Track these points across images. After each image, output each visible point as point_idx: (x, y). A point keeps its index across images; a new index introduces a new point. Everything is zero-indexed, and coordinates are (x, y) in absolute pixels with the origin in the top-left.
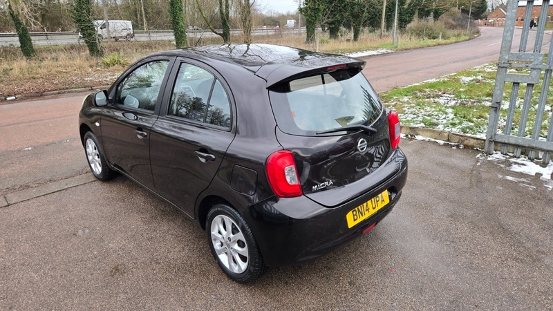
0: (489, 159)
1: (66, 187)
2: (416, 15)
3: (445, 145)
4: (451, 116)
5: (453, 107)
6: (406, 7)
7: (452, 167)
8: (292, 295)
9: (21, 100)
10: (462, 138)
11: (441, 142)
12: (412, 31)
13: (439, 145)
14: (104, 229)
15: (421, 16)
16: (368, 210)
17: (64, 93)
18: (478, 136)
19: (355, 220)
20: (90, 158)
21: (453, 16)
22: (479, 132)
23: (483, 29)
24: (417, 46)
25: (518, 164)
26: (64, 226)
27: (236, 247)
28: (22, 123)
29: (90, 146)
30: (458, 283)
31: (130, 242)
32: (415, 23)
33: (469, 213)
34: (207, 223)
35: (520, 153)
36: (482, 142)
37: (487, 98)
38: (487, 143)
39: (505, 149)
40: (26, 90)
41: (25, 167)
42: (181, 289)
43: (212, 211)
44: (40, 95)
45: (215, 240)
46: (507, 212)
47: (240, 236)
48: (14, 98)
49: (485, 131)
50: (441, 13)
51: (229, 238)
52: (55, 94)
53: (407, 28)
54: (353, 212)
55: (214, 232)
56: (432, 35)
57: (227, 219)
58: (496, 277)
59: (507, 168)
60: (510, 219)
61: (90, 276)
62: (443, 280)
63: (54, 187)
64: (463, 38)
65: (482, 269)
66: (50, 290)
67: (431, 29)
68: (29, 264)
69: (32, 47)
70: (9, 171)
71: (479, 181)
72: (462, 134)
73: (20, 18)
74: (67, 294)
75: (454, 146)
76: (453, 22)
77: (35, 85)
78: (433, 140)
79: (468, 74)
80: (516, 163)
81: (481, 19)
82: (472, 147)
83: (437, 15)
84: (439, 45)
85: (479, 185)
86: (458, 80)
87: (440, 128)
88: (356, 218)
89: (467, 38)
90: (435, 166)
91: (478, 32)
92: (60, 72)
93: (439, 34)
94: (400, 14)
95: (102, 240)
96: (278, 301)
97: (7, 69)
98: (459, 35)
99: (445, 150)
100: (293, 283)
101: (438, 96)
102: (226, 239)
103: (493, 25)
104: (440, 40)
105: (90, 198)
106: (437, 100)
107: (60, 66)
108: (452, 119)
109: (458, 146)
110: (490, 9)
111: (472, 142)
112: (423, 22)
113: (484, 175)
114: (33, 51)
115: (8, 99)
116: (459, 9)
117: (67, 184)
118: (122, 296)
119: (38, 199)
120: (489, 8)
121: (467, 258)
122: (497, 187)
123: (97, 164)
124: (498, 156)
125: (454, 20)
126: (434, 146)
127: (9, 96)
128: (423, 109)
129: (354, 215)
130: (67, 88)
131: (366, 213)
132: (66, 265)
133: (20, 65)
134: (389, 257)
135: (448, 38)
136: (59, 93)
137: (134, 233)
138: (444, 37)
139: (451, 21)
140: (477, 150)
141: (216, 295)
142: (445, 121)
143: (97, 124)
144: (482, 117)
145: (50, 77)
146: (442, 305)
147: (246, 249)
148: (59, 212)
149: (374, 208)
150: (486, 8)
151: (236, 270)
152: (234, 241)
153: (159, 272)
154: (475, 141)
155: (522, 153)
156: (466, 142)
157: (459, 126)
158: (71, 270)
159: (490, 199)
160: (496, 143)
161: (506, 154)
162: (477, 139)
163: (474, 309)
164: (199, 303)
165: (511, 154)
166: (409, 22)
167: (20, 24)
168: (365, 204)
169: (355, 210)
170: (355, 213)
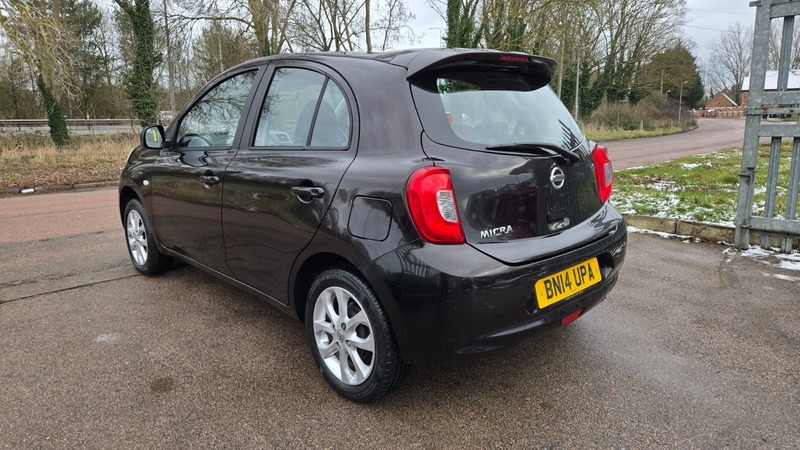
0: (744, 255)
1: (91, 282)
2: (605, 98)
3: (671, 238)
4: (676, 202)
5: (676, 193)
6: (590, 87)
7: (689, 264)
8: (447, 420)
9: (42, 192)
10: (697, 227)
11: (665, 235)
12: (600, 120)
13: (662, 238)
14: (144, 333)
15: (611, 99)
16: (569, 285)
17: (104, 186)
18: (722, 224)
19: (549, 297)
20: (132, 241)
21: (656, 102)
22: (723, 220)
23: (700, 121)
24: (608, 137)
25: (791, 261)
26: (82, 330)
27: (354, 337)
28: (38, 214)
29: (133, 222)
30: (728, 408)
31: (182, 350)
32: (604, 108)
33: (727, 319)
34: (308, 304)
35: (790, 246)
36: (730, 232)
37: (726, 185)
38: (737, 233)
39: (767, 241)
40: (50, 181)
41: (35, 260)
42: (262, 411)
43: (317, 282)
44: (70, 187)
45: (320, 333)
46: (788, 317)
47: (362, 317)
48: (32, 190)
49: (732, 218)
50: (639, 99)
51: (343, 324)
52: (92, 187)
53: (593, 116)
54: (545, 282)
55: (319, 321)
56: (629, 125)
57: (340, 291)
58: (789, 400)
59: (774, 265)
60: (794, 325)
61: (114, 393)
62: (701, 404)
63: (73, 282)
64: (673, 129)
65: (763, 390)
66: (48, 410)
67: (627, 117)
68: (19, 375)
69: (66, 133)
70: (9, 264)
71: (734, 280)
72: (696, 221)
73: (53, 93)
74: (75, 416)
75: (685, 239)
76: (657, 111)
77: (64, 174)
78: (652, 232)
79: (691, 161)
80: (786, 260)
81: (697, 108)
82: (714, 241)
83: (634, 99)
84: (640, 137)
85: (736, 285)
86: (678, 167)
87: (662, 215)
88: (550, 294)
89: (680, 130)
90: (661, 263)
91: (694, 124)
92: (103, 161)
93: (639, 123)
94: (582, 96)
95: (139, 347)
96: (424, 428)
97: (28, 157)
98: (667, 126)
99: (672, 244)
100: (447, 404)
101: (652, 182)
102: (338, 327)
103: (714, 115)
104: (642, 131)
105: (126, 296)
106: (649, 186)
107: (104, 154)
108: (678, 205)
109: (691, 240)
110: (709, 95)
111: (714, 233)
112: (615, 106)
113: (739, 273)
114: (67, 138)
115: (24, 191)
116: (664, 92)
117: (93, 279)
118: (163, 419)
119: (47, 296)
120: (707, 94)
121: (734, 376)
122: (765, 287)
123: (142, 248)
124: (756, 251)
125: (658, 107)
126: (654, 240)
127: (25, 188)
128: (632, 194)
129: (547, 289)
130: (110, 180)
131: (567, 289)
132: (79, 378)
133: (47, 153)
134: (604, 372)
135: (653, 129)
136: (97, 186)
137: (189, 338)
138: (646, 127)
139: (653, 108)
140: (722, 244)
141: (319, 420)
142: (667, 208)
143: (146, 183)
144: (724, 202)
145: (86, 166)
146: (706, 438)
147: (371, 338)
148: (77, 311)
149: (579, 285)
150: (702, 93)
151: (353, 380)
152: (351, 329)
153: (227, 389)
154: (719, 231)
155: (794, 247)
156: (704, 233)
157: (691, 213)
158: (85, 384)
159: (757, 301)
160: (752, 231)
161: (769, 249)
162: (722, 228)
163: (761, 444)
164: (290, 430)
165: (777, 249)
166: (596, 108)
167: (52, 100)
168: (563, 273)
169: (548, 281)
170: (548, 286)
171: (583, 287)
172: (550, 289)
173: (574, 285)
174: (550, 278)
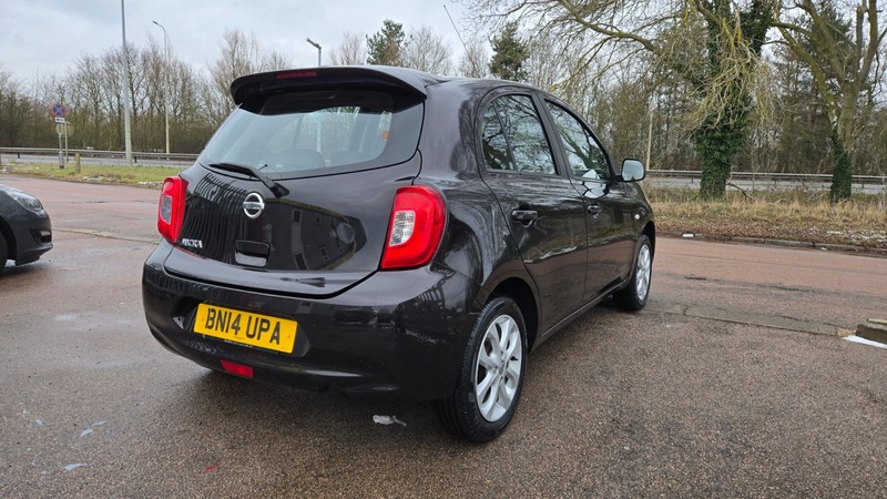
9: (699, 239)
16: (236, 328)
19: (208, 327)
48: (692, 235)
54: (210, 310)
88: (210, 324)
115: (684, 236)
129: (209, 318)
131: (232, 331)
149: (249, 336)
168: (235, 313)
169: (213, 311)
170: (212, 315)
171: (253, 342)
172: (213, 319)
173: (242, 333)
174: (217, 309)
